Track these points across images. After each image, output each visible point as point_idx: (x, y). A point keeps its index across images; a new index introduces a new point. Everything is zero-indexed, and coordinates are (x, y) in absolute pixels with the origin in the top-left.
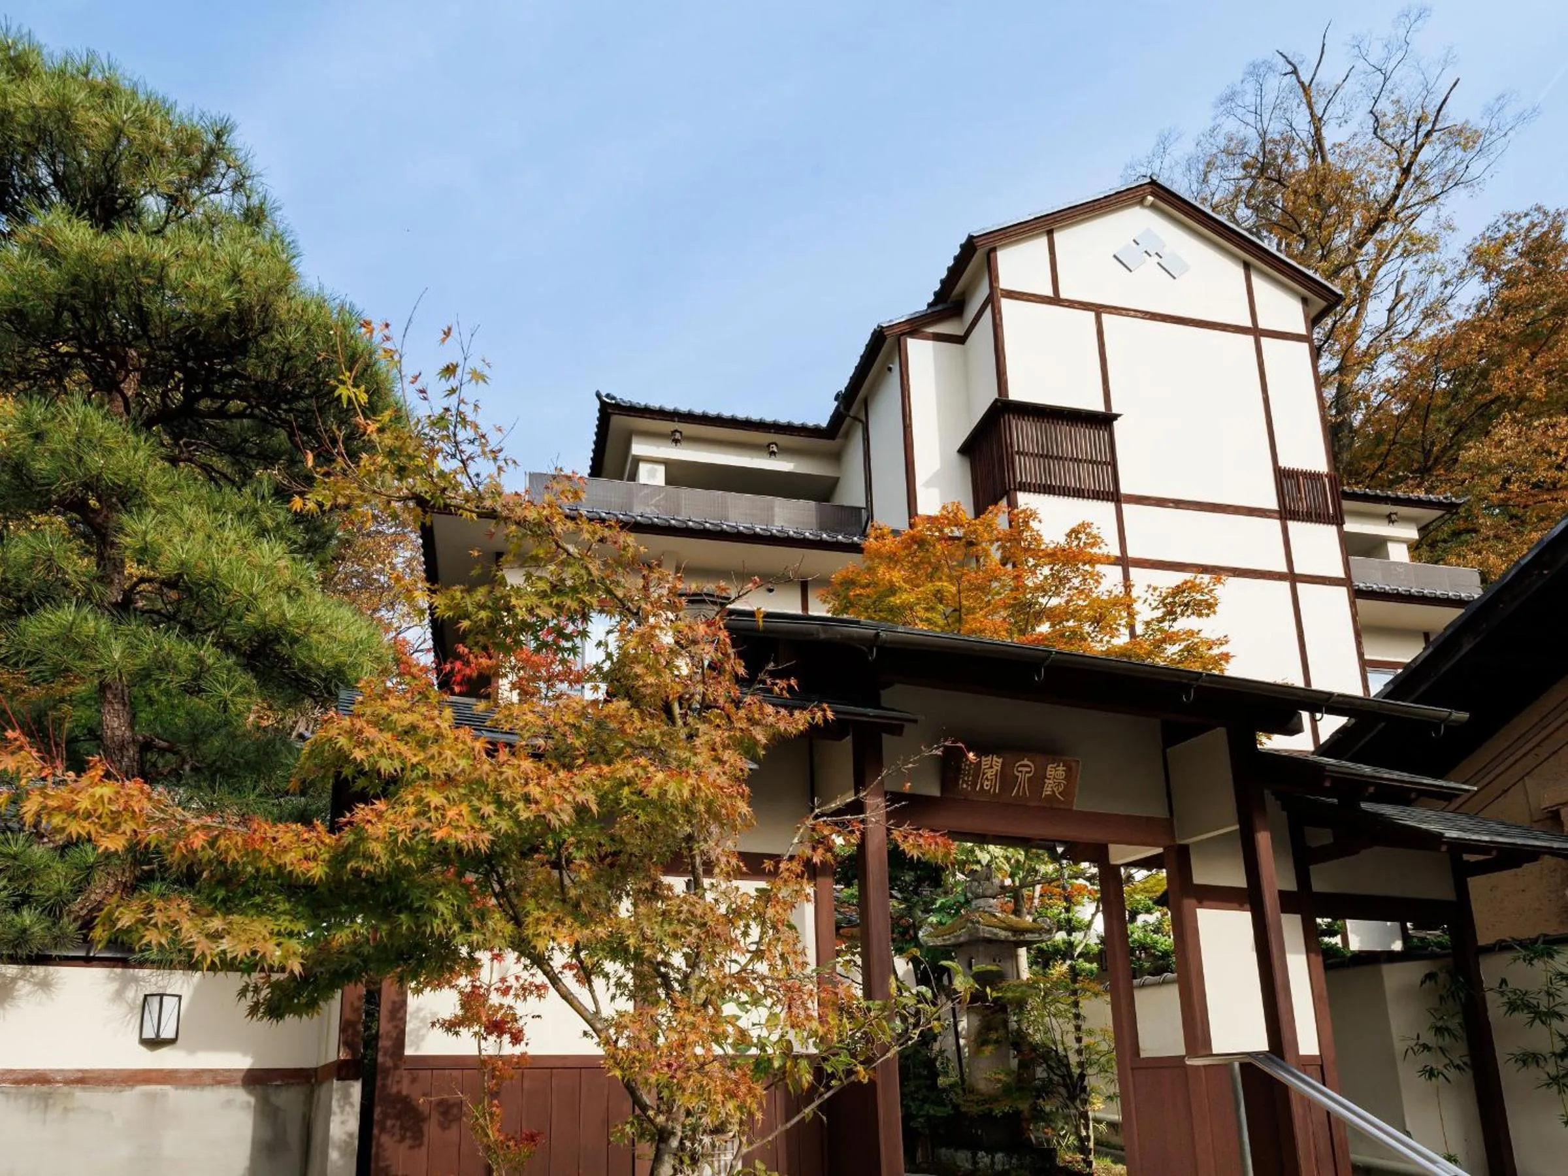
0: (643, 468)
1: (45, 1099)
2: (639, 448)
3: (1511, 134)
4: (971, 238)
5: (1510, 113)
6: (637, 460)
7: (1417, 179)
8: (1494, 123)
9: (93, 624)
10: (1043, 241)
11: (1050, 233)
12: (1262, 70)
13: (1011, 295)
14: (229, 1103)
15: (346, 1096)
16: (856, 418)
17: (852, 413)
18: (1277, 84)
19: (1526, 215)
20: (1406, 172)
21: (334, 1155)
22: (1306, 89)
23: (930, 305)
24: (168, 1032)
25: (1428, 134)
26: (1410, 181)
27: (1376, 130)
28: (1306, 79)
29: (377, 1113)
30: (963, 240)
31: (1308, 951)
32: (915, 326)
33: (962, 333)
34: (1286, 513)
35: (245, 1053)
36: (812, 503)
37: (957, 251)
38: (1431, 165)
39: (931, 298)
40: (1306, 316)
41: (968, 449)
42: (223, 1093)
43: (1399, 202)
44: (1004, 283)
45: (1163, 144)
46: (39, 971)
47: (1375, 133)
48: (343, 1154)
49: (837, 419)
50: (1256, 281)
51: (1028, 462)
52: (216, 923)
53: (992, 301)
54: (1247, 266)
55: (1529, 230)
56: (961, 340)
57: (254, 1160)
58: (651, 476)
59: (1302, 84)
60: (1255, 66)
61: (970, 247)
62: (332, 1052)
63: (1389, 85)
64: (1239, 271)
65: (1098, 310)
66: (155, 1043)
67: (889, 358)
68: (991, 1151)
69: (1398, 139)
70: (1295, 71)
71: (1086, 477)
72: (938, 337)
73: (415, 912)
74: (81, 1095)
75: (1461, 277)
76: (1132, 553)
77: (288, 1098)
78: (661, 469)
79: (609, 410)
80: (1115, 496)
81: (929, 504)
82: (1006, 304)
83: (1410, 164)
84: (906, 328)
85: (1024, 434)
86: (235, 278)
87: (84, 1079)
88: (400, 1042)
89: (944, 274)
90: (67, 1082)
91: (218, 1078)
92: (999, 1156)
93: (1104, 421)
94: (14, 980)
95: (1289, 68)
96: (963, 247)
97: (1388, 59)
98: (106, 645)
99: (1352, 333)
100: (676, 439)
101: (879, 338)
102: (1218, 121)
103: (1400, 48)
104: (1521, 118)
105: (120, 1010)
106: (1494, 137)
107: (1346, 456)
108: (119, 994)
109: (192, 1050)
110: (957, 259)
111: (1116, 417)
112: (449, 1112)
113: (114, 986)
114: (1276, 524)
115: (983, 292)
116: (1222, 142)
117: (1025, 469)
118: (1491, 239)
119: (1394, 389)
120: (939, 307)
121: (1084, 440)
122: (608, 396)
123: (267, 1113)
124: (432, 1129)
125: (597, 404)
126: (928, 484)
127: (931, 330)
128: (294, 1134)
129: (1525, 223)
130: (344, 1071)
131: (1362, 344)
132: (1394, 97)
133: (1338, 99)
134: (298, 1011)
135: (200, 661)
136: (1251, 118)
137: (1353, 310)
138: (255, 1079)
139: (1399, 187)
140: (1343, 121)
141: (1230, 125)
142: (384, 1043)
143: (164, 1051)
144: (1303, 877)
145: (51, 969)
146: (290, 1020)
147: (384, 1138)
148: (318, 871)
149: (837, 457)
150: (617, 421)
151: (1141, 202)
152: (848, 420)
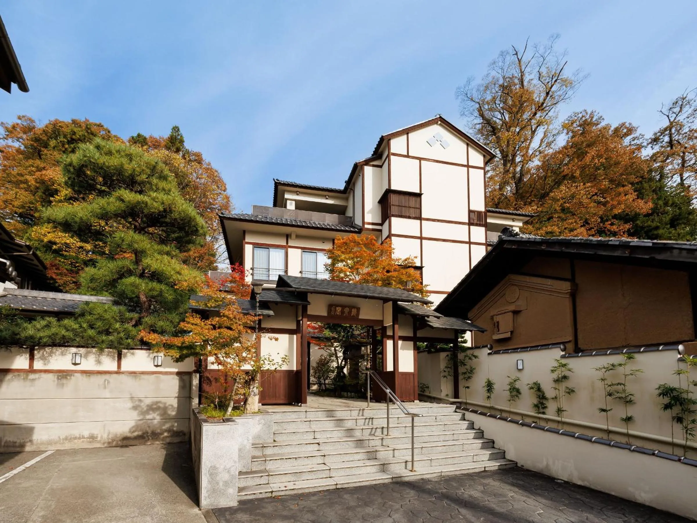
0: (288, 202)
1: (135, 377)
2: (287, 196)
3: (581, 82)
4: (382, 136)
5: (581, 75)
6: (287, 199)
7: (551, 96)
8: (576, 78)
9: (138, 281)
10: (406, 136)
11: (408, 134)
12: (505, 54)
13: (394, 154)
14: (173, 378)
15: (196, 376)
16: (351, 189)
17: (350, 187)
18: (511, 58)
19: (581, 113)
20: (548, 94)
21: (194, 388)
22: (519, 61)
23: (373, 155)
24: (160, 364)
25: (556, 81)
26: (548, 98)
27: (539, 78)
28: (520, 57)
29: (202, 380)
30: (380, 137)
31: (414, 350)
32: (367, 162)
33: (381, 164)
34: (470, 224)
35: (176, 368)
36: (337, 215)
37: (379, 140)
38: (556, 92)
39: (373, 153)
40: (484, 161)
41: (380, 202)
42: (172, 376)
43: (545, 105)
44: (393, 151)
45: (469, 81)
46: (132, 351)
47: (539, 79)
48: (196, 387)
49: (346, 188)
50: (470, 149)
51: (396, 208)
52: (167, 351)
53: (388, 156)
54: (468, 145)
55: (581, 118)
56: (380, 167)
57: (179, 389)
58: (291, 206)
59: (518, 59)
60: (502, 52)
61: (382, 139)
62: (193, 368)
63: (545, 62)
64: (465, 146)
65: (420, 159)
66: (157, 366)
67: (359, 172)
68: (351, 392)
69: (547, 81)
70: (516, 54)
71: (412, 212)
72: (374, 166)
73: (194, 349)
74: (143, 376)
75: (558, 133)
76: (423, 236)
77: (186, 377)
78: (294, 202)
79: (277, 184)
80: (419, 218)
81: (369, 218)
82: (392, 157)
83: (549, 91)
84: (364, 163)
85: (394, 199)
86: (163, 203)
87: (143, 373)
88: (206, 366)
89: (376, 146)
90: (140, 373)
91: (171, 373)
92: (353, 394)
93: (419, 195)
94: (127, 353)
95: (515, 53)
96: (380, 139)
97: (545, 52)
98: (141, 285)
99: (528, 148)
100: (297, 193)
101: (356, 166)
102: (489, 72)
103: (549, 49)
104: (586, 77)
105: (149, 359)
106: (576, 83)
107: (521, 191)
108: (149, 356)
109: (165, 368)
110: (379, 142)
111: (422, 194)
112: (216, 380)
113: (147, 355)
114: (467, 227)
115: (386, 153)
116: (490, 79)
117: (394, 210)
118: (569, 120)
119: (538, 168)
120: (375, 156)
121: (412, 201)
122: (277, 180)
123: (181, 380)
124: (213, 383)
125: (274, 182)
126: (368, 213)
127: (372, 163)
128: (188, 385)
129: (580, 115)
130: (196, 371)
131: (530, 152)
132: (547, 66)
133: (528, 66)
134: (180, 361)
135: (161, 289)
136: (500, 71)
137: (529, 141)
138: (178, 374)
139: (545, 100)
140: (530, 73)
141: (493, 73)
142: (203, 366)
143: (158, 368)
144: (415, 333)
145: (134, 351)
146: (179, 363)
147: (204, 385)
148: (180, 345)
149: (347, 199)
150: (280, 187)
151: (437, 123)
152: (349, 190)
